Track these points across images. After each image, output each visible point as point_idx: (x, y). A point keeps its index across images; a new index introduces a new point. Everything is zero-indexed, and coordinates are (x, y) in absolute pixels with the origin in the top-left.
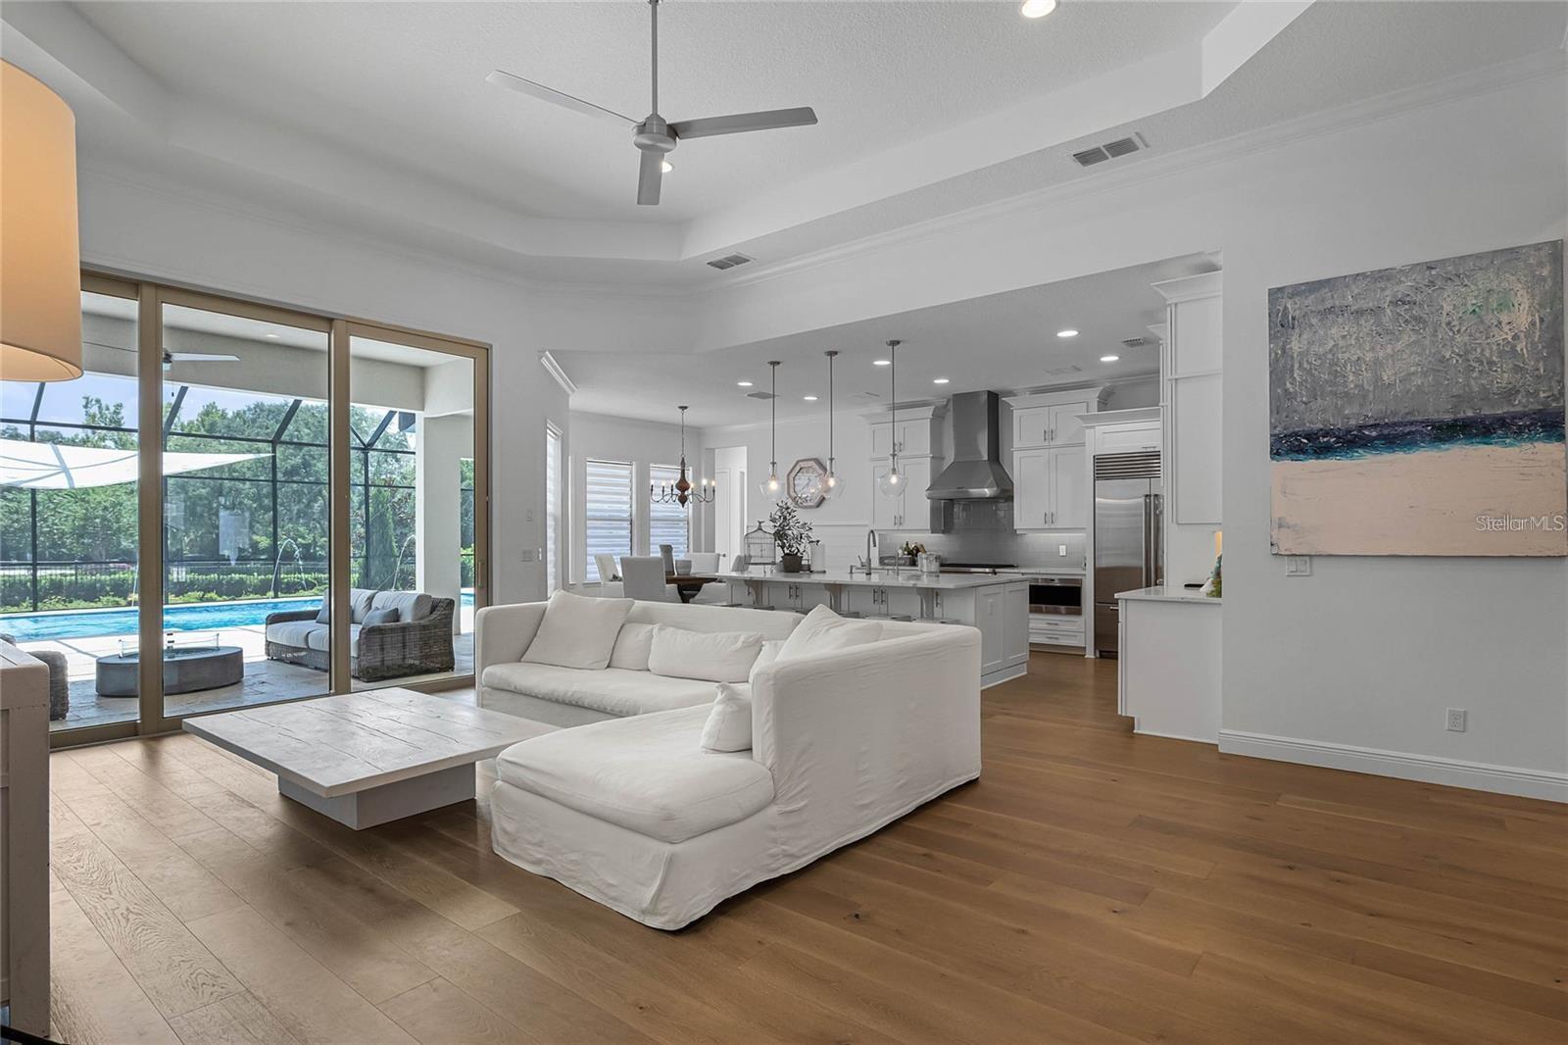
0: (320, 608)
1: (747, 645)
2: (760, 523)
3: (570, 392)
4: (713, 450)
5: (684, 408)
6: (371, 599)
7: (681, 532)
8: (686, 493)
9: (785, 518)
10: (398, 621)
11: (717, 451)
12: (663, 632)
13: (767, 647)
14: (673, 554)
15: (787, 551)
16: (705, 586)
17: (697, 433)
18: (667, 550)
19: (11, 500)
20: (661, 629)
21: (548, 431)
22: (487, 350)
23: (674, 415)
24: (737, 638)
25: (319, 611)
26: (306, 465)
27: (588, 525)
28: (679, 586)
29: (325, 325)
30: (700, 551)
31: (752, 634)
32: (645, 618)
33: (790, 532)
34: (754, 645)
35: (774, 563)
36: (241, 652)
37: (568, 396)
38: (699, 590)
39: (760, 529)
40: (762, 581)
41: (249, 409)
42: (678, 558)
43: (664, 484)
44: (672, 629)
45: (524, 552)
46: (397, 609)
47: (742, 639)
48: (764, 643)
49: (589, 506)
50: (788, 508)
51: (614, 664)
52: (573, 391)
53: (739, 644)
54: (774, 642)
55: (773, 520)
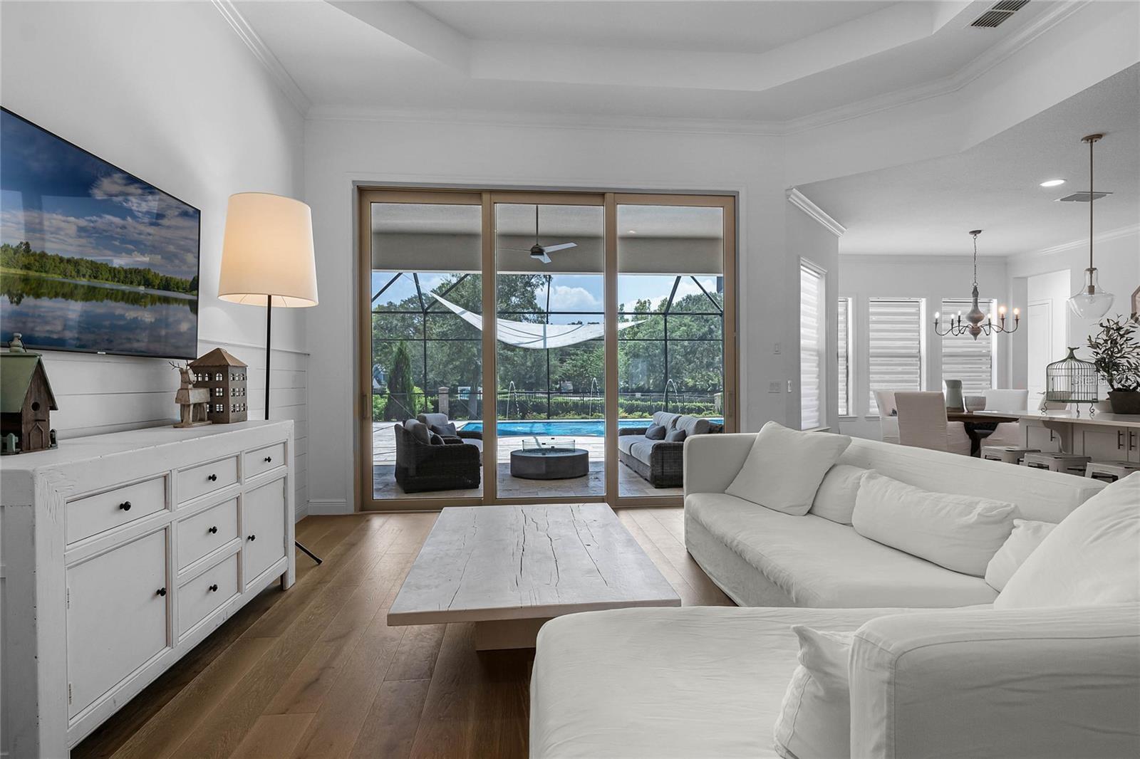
0: (648, 427)
1: (987, 521)
2: (1072, 350)
3: (838, 232)
4: (1026, 278)
5: (976, 232)
6: (675, 421)
7: (984, 367)
8: (979, 324)
9: (1114, 342)
10: (664, 439)
11: (1029, 279)
12: (872, 482)
13: (1021, 529)
14: (963, 391)
15: (1116, 386)
16: (1001, 425)
17: (1003, 263)
18: (955, 385)
19: (574, 360)
20: (870, 477)
21: (802, 267)
22: (734, 197)
23: (964, 244)
24: (971, 507)
25: (647, 429)
26: (711, 331)
27: (871, 362)
28: (965, 423)
29: (599, 200)
30: (1007, 388)
31: (998, 503)
32: (863, 461)
33: (1124, 361)
34: (995, 523)
35: (1095, 401)
36: (587, 454)
37: (837, 237)
38: (994, 430)
39: (1072, 357)
40: (1072, 424)
41: (684, 300)
42: (967, 395)
43: (953, 316)
44: (885, 478)
45: (772, 384)
46: (684, 431)
47: (979, 509)
48: (1016, 522)
49: (872, 343)
50: (1119, 329)
51: (816, 510)
52: (842, 232)
53: (973, 517)
54: (1035, 523)
55: (1095, 346)
